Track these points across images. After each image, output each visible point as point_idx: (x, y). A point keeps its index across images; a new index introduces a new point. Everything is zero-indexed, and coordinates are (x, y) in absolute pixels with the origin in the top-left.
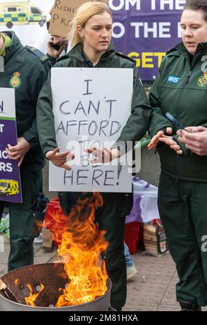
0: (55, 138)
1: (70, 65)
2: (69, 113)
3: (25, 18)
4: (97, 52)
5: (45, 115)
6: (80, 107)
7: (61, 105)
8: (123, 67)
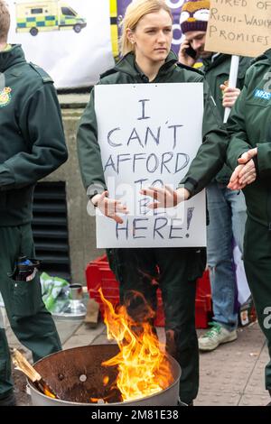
0: (103, 176)
1: (119, 81)
2: (120, 145)
3: (54, 22)
4: (154, 62)
5: (89, 147)
6: (134, 136)
7: (109, 134)
8: (188, 81)
